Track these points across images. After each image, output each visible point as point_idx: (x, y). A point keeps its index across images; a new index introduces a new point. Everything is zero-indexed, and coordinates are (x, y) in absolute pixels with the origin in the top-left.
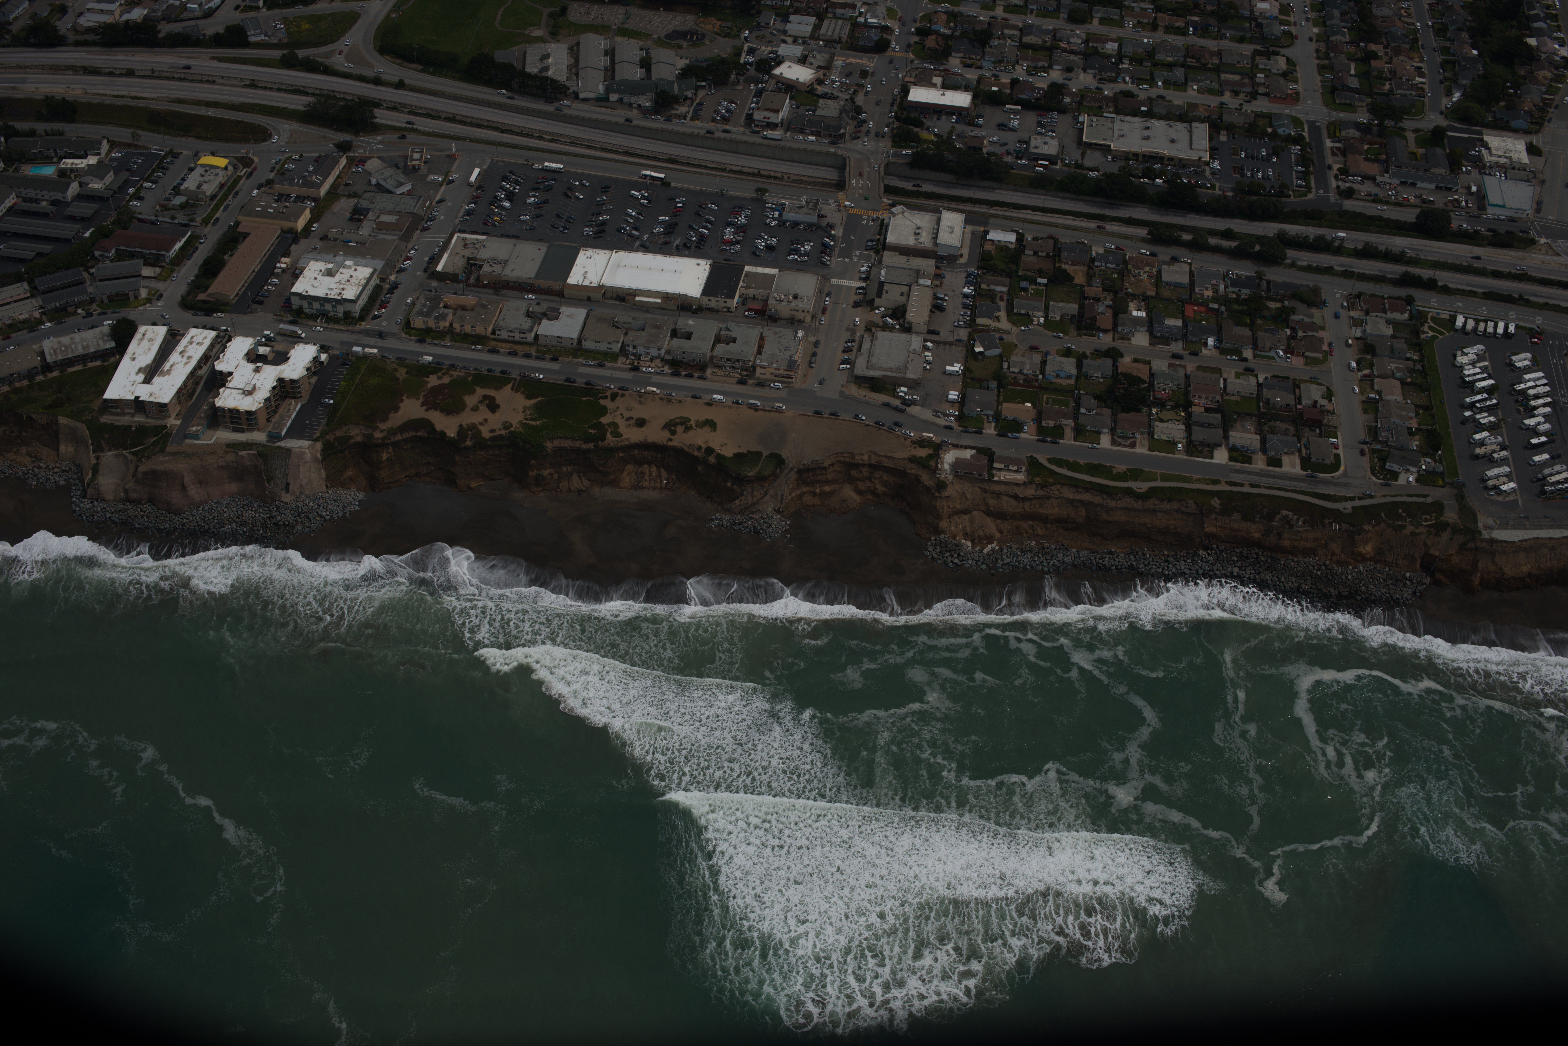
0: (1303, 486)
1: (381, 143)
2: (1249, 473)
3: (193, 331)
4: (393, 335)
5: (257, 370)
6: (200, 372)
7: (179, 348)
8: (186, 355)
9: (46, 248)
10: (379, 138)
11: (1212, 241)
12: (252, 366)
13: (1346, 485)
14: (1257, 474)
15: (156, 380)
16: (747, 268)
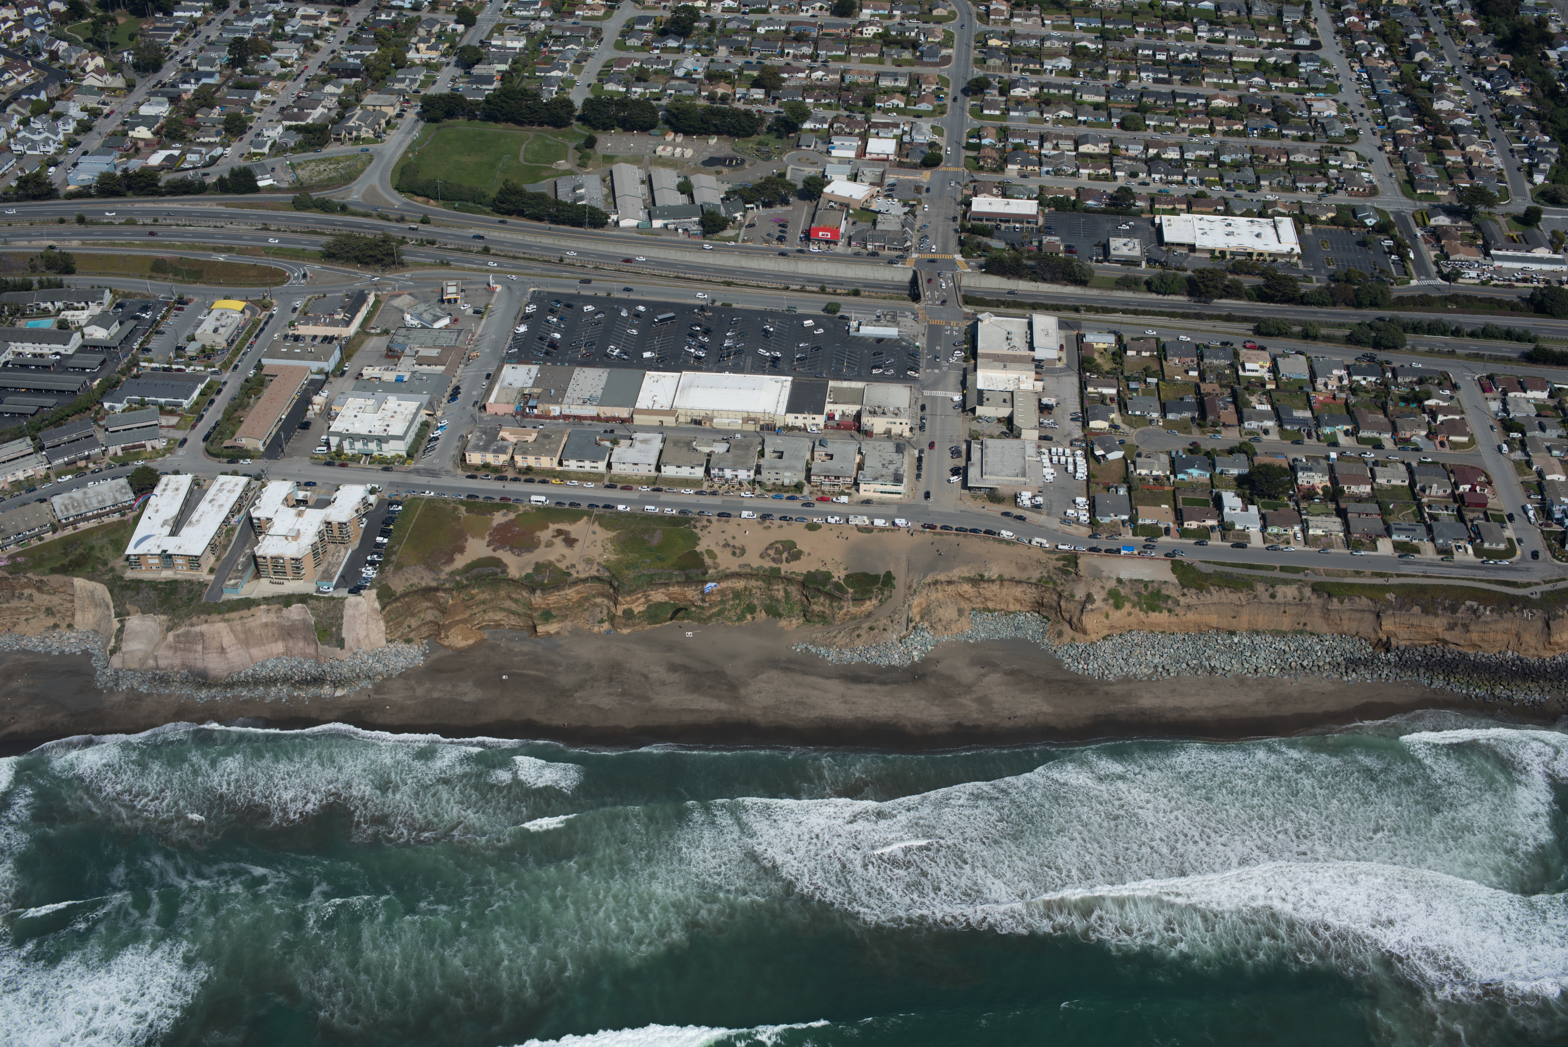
0: (1481, 575)
1: (411, 279)
2: (1420, 564)
3: (222, 478)
4: (447, 472)
5: (300, 514)
6: (233, 521)
7: (208, 496)
8: (216, 503)
9: (49, 401)
10: (408, 275)
11: (1324, 331)
12: (293, 511)
13: (1527, 570)
14: (1429, 565)
15: (185, 531)
16: (831, 384)
